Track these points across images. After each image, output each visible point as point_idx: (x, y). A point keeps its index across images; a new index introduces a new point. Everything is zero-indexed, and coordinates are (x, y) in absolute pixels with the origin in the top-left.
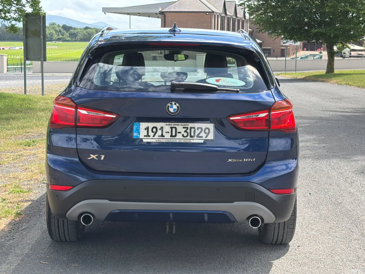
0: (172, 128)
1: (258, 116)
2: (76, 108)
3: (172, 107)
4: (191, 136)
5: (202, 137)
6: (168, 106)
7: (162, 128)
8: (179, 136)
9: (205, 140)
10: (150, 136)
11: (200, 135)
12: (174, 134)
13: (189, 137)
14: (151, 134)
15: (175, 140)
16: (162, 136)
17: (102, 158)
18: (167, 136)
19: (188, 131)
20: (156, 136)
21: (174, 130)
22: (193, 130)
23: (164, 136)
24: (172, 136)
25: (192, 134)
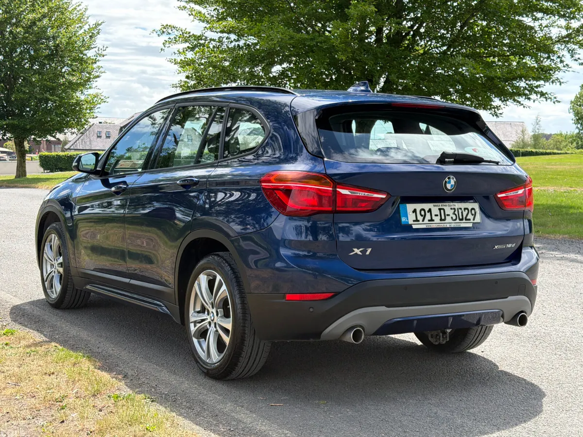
0: (440, 209)
1: (517, 192)
2: (335, 187)
3: (449, 182)
4: (460, 220)
5: (470, 220)
6: (446, 182)
7: (430, 211)
8: (448, 219)
9: (473, 223)
10: (419, 221)
11: (468, 218)
12: (443, 218)
13: (458, 221)
14: (420, 218)
15: (445, 224)
16: (432, 220)
17: (368, 253)
18: (437, 219)
19: (456, 213)
20: (426, 221)
21: (442, 211)
22: (460, 211)
23: (433, 220)
24: (441, 220)
25: (461, 217)
